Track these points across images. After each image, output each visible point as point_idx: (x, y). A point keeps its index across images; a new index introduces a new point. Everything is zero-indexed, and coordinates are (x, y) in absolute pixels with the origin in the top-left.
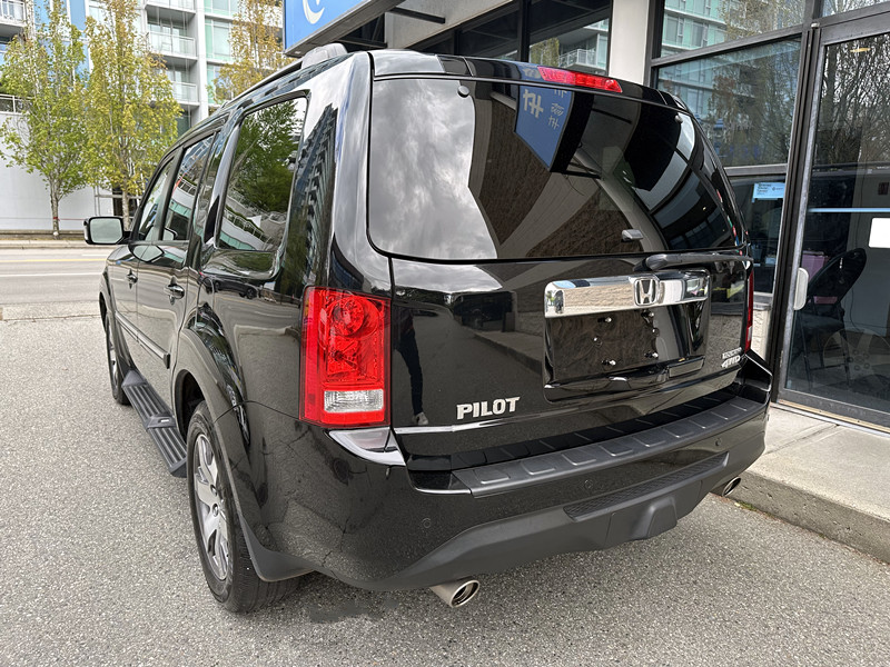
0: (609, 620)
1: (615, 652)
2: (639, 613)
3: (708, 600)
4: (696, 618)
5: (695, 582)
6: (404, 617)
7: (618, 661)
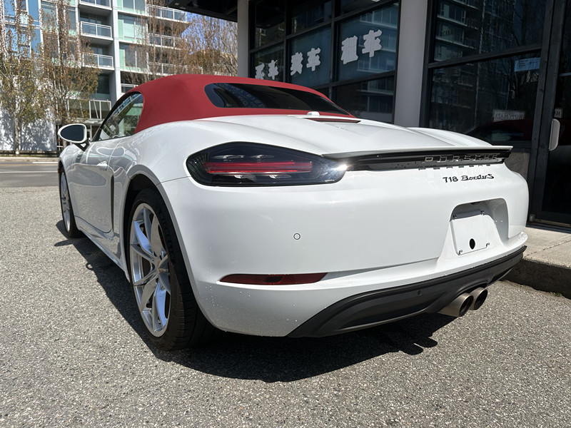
0: (449, 369)
1: (462, 394)
2: (473, 363)
3: (529, 352)
4: (523, 366)
5: (512, 340)
6: (265, 370)
7: (466, 402)
